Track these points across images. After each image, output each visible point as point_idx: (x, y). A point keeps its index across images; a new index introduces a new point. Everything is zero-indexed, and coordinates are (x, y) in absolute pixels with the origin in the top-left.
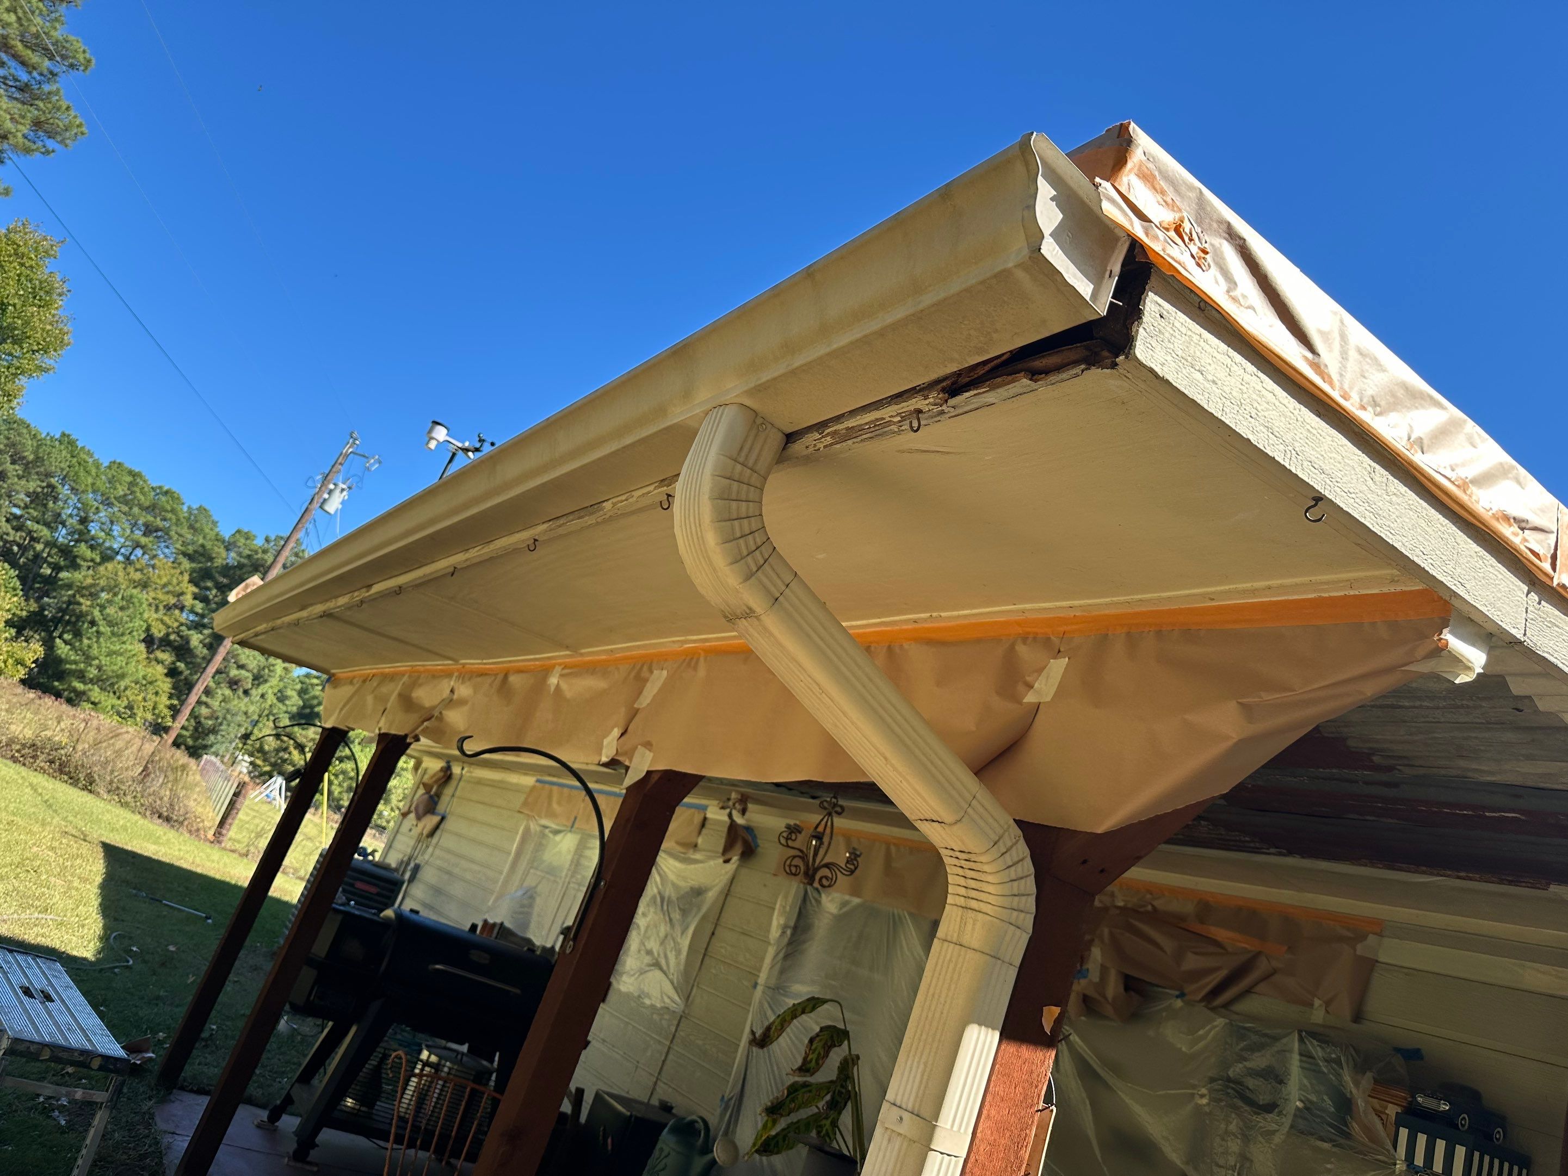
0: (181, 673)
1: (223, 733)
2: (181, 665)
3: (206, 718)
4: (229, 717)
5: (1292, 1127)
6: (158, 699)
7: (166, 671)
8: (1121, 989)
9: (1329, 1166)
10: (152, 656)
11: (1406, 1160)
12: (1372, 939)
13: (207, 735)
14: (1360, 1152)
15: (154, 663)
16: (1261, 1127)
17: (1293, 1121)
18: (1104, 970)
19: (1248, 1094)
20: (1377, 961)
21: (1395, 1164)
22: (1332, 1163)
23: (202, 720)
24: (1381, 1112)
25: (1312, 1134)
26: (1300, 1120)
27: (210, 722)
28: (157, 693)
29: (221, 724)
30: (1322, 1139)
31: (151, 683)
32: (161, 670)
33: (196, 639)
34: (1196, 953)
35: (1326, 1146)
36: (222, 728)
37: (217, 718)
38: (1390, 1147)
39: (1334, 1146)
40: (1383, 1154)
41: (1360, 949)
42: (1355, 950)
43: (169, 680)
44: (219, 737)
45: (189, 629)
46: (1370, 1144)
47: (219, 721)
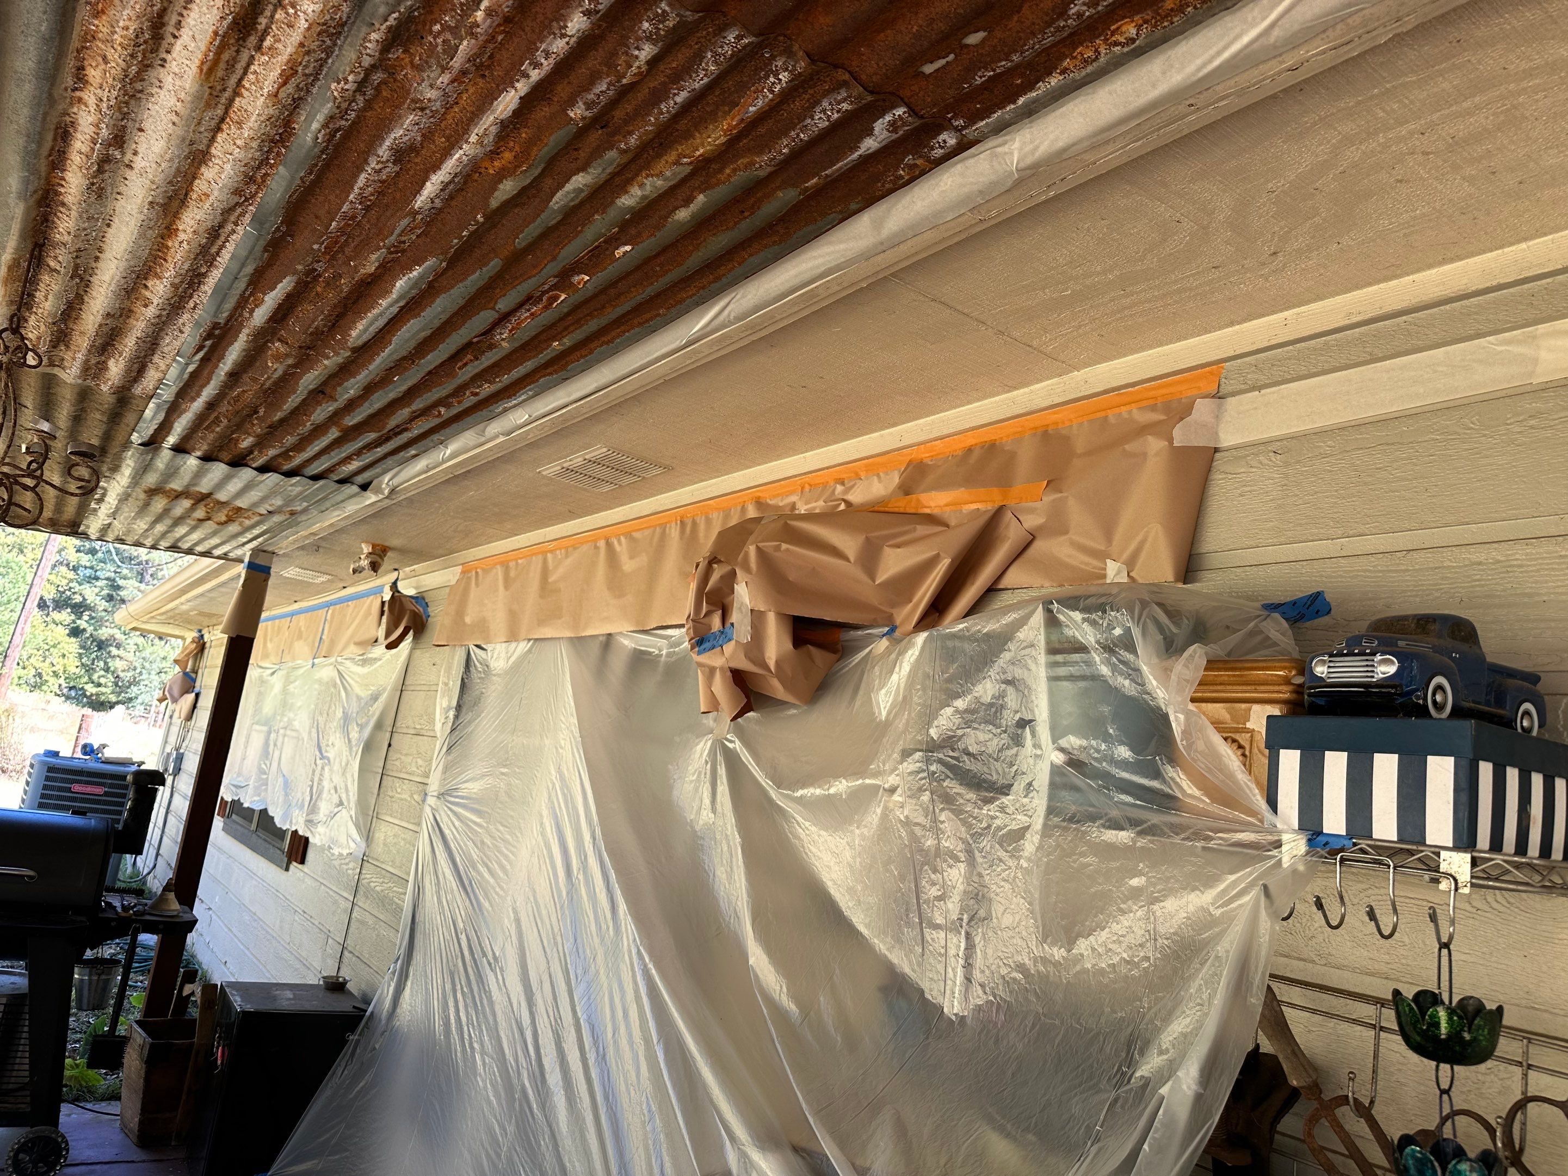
0: (84, 630)
1: (145, 683)
2: (82, 624)
3: (123, 671)
4: (147, 665)
5: (1050, 811)
6: (66, 661)
7: (67, 631)
8: (789, 645)
9: (1135, 882)
10: (48, 619)
11: (1302, 828)
12: (1203, 409)
13: (129, 687)
14: (1197, 835)
15: (52, 626)
16: (999, 828)
17: (1051, 798)
18: (757, 617)
19: (968, 764)
20: (1216, 450)
21: (1278, 845)
22: (1140, 874)
23: (122, 675)
24: (1237, 731)
25: (1093, 818)
26: (1064, 794)
27: (130, 674)
28: (64, 656)
29: (141, 674)
30: (1116, 825)
31: (54, 646)
32: (62, 632)
33: (91, 594)
34: (898, 546)
35: (1124, 836)
36: (143, 677)
37: (135, 669)
38: (1260, 802)
39: (1140, 833)
40: (1246, 827)
41: (1180, 436)
42: (1171, 440)
43: (73, 640)
44: (141, 687)
45: (80, 584)
46: (1216, 809)
47: (138, 671)
